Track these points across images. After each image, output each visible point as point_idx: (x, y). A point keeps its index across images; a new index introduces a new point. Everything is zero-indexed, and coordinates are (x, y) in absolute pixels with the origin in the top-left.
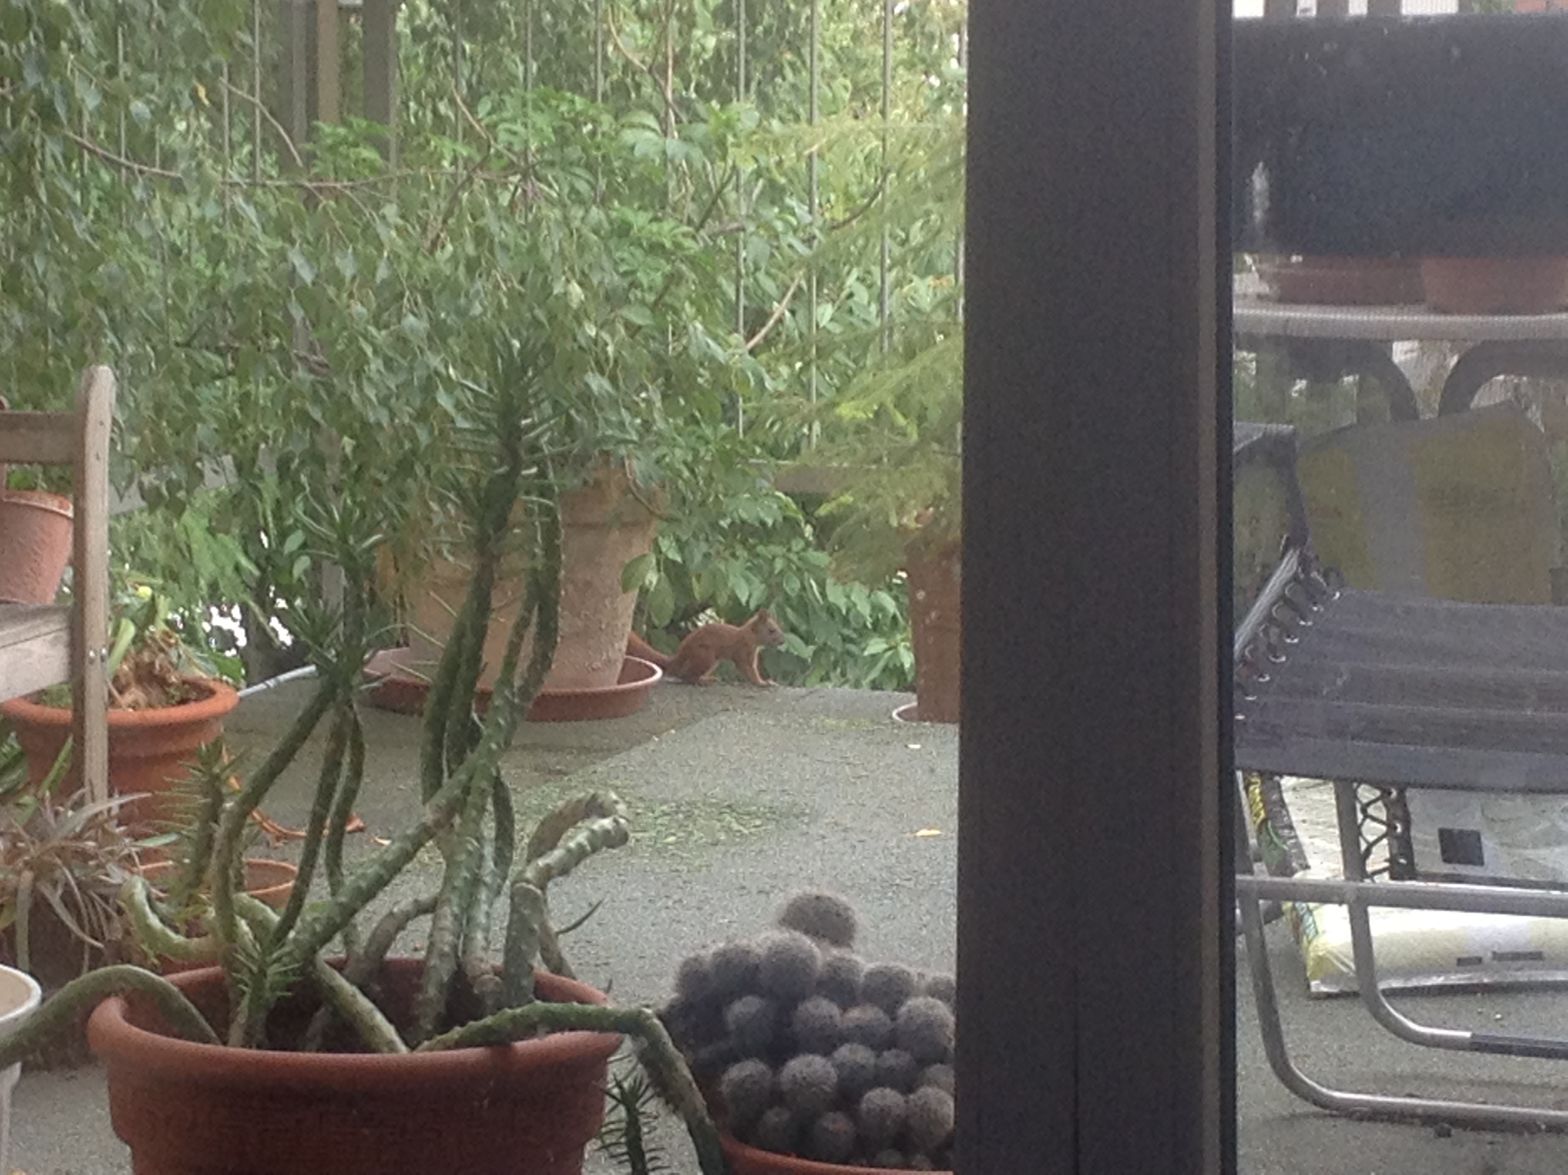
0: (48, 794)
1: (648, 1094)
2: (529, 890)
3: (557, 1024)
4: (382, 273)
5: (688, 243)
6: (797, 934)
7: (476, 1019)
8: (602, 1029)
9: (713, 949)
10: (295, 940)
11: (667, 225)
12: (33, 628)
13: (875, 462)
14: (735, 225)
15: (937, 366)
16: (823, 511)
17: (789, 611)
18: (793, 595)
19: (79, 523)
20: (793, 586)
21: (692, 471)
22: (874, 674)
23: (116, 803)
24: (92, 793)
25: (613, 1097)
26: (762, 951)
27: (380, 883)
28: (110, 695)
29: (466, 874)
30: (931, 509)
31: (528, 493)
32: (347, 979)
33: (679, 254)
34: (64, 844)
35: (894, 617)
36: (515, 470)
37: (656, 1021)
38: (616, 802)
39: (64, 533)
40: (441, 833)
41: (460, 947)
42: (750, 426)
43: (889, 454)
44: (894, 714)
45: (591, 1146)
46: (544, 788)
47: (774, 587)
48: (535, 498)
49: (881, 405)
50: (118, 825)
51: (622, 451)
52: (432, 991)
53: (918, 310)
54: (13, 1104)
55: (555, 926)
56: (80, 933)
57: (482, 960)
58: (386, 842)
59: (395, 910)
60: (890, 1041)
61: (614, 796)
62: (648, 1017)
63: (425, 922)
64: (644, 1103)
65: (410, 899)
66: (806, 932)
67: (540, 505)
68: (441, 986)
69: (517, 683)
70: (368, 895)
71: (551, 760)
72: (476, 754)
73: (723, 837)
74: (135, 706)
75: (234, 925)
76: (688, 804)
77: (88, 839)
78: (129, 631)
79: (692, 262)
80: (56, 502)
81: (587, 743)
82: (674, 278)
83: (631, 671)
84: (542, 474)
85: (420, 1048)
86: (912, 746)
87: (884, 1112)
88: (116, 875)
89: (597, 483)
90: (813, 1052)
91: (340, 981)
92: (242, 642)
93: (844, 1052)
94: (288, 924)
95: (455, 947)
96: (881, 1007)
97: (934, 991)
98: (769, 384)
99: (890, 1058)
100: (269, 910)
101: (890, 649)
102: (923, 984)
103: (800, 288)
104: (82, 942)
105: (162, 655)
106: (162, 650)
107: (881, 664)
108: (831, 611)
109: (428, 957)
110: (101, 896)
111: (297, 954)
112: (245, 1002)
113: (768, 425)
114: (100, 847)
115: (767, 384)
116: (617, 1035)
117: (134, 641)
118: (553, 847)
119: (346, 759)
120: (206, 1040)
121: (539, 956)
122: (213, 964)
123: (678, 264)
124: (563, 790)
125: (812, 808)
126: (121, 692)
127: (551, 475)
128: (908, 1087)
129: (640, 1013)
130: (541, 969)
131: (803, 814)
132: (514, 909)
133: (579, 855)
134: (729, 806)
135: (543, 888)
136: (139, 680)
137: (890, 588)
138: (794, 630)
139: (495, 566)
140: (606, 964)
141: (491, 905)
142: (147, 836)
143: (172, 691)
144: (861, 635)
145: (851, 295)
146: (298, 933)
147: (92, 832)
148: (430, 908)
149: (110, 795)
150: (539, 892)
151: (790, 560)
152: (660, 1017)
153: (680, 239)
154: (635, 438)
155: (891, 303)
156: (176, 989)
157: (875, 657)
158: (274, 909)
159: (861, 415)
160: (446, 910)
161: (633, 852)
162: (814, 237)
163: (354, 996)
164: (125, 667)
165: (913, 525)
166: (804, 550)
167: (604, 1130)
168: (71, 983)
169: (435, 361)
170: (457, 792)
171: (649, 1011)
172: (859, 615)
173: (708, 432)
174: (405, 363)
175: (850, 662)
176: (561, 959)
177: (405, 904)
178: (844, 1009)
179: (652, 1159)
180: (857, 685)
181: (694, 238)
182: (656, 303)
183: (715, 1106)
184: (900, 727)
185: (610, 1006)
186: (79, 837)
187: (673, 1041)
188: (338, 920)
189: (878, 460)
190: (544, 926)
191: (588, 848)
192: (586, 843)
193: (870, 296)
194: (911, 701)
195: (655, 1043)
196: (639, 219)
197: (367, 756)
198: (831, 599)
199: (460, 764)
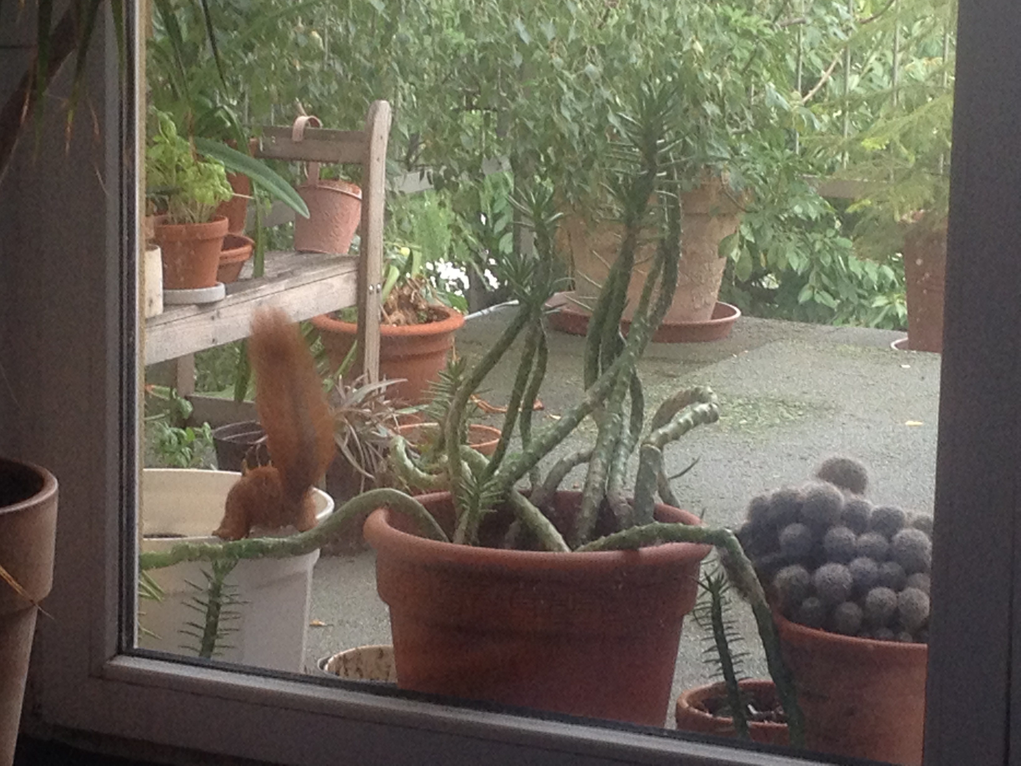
0: (341, 377)
1: (727, 585)
2: (652, 449)
3: (669, 537)
4: (572, 36)
5: (767, 31)
6: (828, 484)
7: (616, 532)
8: (699, 542)
9: (773, 491)
10: (498, 476)
11: (755, 18)
12: (334, 269)
13: (886, 179)
14: (798, 19)
15: (930, 116)
16: (850, 210)
17: (823, 276)
18: (827, 266)
19: (365, 202)
20: (827, 260)
21: (765, 181)
22: (879, 319)
23: (384, 385)
24: (369, 377)
25: (703, 586)
26: (805, 494)
27: (556, 440)
28: (382, 315)
29: (611, 437)
30: (922, 211)
31: (660, 189)
32: (532, 502)
33: (761, 37)
34: (350, 410)
35: (893, 283)
36: (652, 172)
37: (734, 538)
38: (711, 393)
39: (356, 209)
40: (596, 409)
41: (606, 485)
42: (804, 152)
43: (895, 173)
44: (893, 345)
45: (687, 619)
46: (661, 386)
47: (814, 260)
48: (664, 192)
49: (891, 140)
50: (386, 399)
51: (721, 165)
52: (587, 513)
53: (916, 80)
54: (314, 577)
55: (667, 475)
56: (359, 468)
57: (620, 494)
58: (558, 418)
59: (565, 459)
60: (888, 557)
61: (709, 390)
62: (729, 535)
63: (583, 468)
64: (724, 591)
65: (575, 452)
66: (835, 483)
67: (667, 196)
68: (593, 509)
69: (649, 313)
70: (547, 448)
71: (666, 367)
72: (620, 359)
73: (778, 421)
74: (398, 323)
75: (460, 464)
76: (756, 399)
77: (366, 407)
78: (395, 273)
79: (769, 43)
80: (351, 189)
81: (690, 357)
82: (757, 54)
83: (720, 311)
84: (670, 176)
85: (579, 549)
86: (903, 366)
87: (882, 604)
88: (384, 432)
89: (703, 186)
90: (838, 562)
91: (527, 503)
92: (467, 286)
93: (857, 563)
94: (494, 466)
95: (602, 485)
96: (883, 534)
97: (918, 525)
98: (817, 124)
99: (888, 568)
100: (483, 457)
101: (890, 303)
102: (911, 520)
103: (838, 64)
104: (359, 474)
105: (415, 291)
106: (416, 287)
107: (882, 314)
108: (851, 277)
109: (585, 491)
110: (372, 444)
111: (500, 486)
112: (465, 515)
113: (816, 152)
114: (373, 412)
115: (816, 126)
116: (708, 546)
117: (398, 280)
118: (669, 421)
119: (535, 360)
120: (439, 538)
121: (657, 492)
122: (445, 490)
123: (761, 44)
124: (674, 386)
125: (837, 405)
126: (389, 314)
127: (676, 176)
128: (899, 588)
129: (724, 531)
130: (658, 501)
131: (831, 408)
132: (642, 462)
133: (686, 427)
134: (783, 402)
135: (661, 448)
136: (401, 307)
137: (890, 264)
138: (827, 290)
139: (636, 236)
140: (699, 502)
141: (627, 458)
142: (402, 407)
143: (422, 314)
144: (869, 295)
145: (871, 70)
146: (501, 472)
147: (368, 404)
148: (587, 458)
149: (381, 380)
150: (659, 451)
151: (825, 243)
152: (736, 535)
153: (761, 27)
154: (728, 156)
155: (898, 74)
156: (421, 505)
157: (879, 309)
158: (485, 455)
159: (878, 147)
160: (599, 461)
161: (718, 429)
162: (851, 28)
163: (536, 514)
164: (392, 297)
165: (911, 221)
166: (835, 237)
167: (695, 608)
168: (354, 498)
169: (606, 94)
170: (607, 383)
171: (729, 531)
172: (869, 280)
173: (777, 154)
174: (588, 95)
175: (863, 311)
176: (672, 496)
177: (571, 455)
178: (858, 535)
179: (729, 628)
180: (867, 326)
181: (771, 27)
182: (744, 70)
183: (771, 595)
184: (896, 354)
185: (704, 527)
186: (359, 406)
187: (745, 551)
188: (527, 464)
189: (887, 178)
190: (661, 472)
191: (692, 423)
192: (690, 420)
193: (884, 71)
194: (904, 337)
195: (733, 552)
196: (736, 15)
197: (550, 359)
198: (852, 269)
199: (611, 365)
